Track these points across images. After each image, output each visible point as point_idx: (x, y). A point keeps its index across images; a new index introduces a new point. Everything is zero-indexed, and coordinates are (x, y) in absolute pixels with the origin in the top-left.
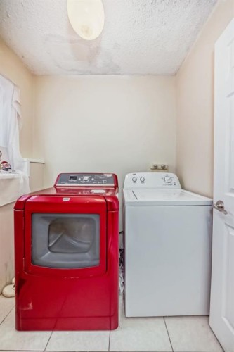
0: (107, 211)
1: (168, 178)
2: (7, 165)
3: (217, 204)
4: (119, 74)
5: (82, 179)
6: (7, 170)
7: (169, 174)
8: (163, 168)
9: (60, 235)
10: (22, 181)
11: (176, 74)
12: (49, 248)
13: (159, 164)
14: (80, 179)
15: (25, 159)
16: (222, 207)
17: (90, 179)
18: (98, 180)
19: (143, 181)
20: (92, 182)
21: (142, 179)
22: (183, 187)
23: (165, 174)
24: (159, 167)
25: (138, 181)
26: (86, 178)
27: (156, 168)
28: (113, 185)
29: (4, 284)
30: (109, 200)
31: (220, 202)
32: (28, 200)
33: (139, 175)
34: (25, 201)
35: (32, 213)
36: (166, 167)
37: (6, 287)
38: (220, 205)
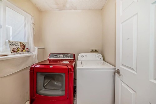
0: (68, 72)
1: (98, 56)
2: (28, 50)
3: (117, 70)
4: (77, 10)
5: (60, 56)
6: (28, 52)
7: (98, 54)
8: (96, 51)
9: (50, 80)
10: (34, 57)
11: (102, 9)
12: (44, 87)
13: (94, 49)
14: (59, 56)
15: (36, 47)
16: (119, 72)
17: (63, 56)
18: (67, 56)
19: (86, 57)
20: (64, 58)
21: (86, 56)
22: (104, 60)
23: (96, 54)
24: (94, 51)
25: (84, 57)
26: (61, 55)
27: (93, 51)
28: (73, 59)
29: (26, 101)
30: (69, 67)
31: (118, 70)
32: (35, 67)
33: (84, 54)
34: (34, 67)
35: (37, 72)
36: (97, 51)
37: (27, 102)
38: (118, 71)
